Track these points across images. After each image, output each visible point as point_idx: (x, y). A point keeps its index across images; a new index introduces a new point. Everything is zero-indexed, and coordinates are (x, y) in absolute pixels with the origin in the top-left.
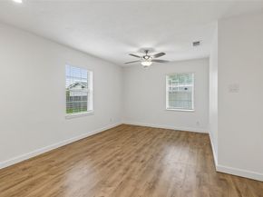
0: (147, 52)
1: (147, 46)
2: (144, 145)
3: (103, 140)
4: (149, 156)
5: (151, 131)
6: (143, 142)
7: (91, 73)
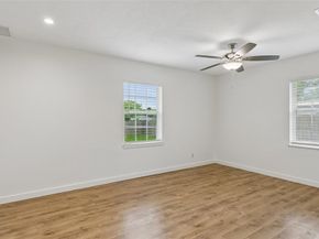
0: (233, 46)
1: (228, 36)
2: (222, 202)
3: (170, 182)
4: (216, 221)
5: (253, 181)
6: (224, 196)
7: (161, 89)
